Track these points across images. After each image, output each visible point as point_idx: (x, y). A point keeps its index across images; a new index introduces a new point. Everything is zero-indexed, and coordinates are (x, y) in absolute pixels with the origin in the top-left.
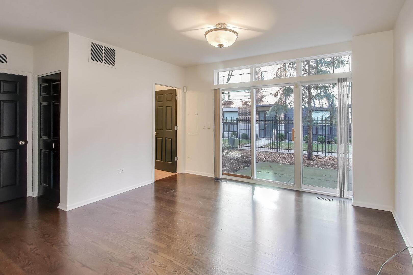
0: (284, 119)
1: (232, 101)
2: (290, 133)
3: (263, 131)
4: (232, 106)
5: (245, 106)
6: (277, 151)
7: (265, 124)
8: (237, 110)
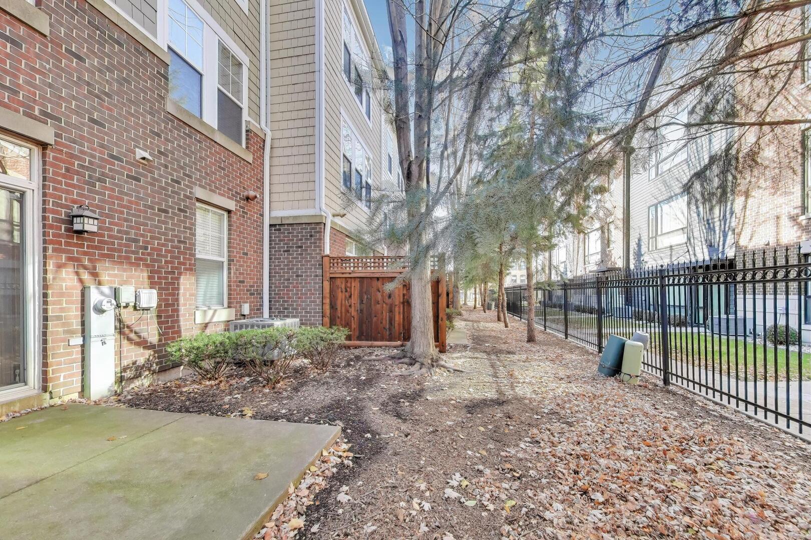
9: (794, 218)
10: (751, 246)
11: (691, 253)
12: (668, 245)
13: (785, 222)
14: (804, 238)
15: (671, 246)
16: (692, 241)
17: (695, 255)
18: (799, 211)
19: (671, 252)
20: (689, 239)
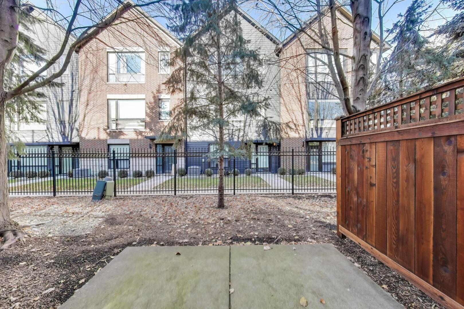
0: (185, 151)
1: (122, 130)
2: (192, 167)
3: (161, 167)
4: (122, 137)
5: (140, 137)
6: (175, 194)
7: (163, 158)
8: (128, 142)
9: (105, 130)
10: (87, 138)
11: (50, 136)
12: (32, 129)
13: (101, 130)
14: (109, 138)
15: (33, 131)
16: (50, 130)
17: (52, 138)
18: (106, 128)
19: (33, 134)
20: (48, 129)
